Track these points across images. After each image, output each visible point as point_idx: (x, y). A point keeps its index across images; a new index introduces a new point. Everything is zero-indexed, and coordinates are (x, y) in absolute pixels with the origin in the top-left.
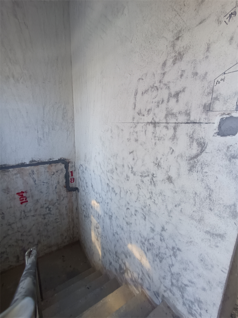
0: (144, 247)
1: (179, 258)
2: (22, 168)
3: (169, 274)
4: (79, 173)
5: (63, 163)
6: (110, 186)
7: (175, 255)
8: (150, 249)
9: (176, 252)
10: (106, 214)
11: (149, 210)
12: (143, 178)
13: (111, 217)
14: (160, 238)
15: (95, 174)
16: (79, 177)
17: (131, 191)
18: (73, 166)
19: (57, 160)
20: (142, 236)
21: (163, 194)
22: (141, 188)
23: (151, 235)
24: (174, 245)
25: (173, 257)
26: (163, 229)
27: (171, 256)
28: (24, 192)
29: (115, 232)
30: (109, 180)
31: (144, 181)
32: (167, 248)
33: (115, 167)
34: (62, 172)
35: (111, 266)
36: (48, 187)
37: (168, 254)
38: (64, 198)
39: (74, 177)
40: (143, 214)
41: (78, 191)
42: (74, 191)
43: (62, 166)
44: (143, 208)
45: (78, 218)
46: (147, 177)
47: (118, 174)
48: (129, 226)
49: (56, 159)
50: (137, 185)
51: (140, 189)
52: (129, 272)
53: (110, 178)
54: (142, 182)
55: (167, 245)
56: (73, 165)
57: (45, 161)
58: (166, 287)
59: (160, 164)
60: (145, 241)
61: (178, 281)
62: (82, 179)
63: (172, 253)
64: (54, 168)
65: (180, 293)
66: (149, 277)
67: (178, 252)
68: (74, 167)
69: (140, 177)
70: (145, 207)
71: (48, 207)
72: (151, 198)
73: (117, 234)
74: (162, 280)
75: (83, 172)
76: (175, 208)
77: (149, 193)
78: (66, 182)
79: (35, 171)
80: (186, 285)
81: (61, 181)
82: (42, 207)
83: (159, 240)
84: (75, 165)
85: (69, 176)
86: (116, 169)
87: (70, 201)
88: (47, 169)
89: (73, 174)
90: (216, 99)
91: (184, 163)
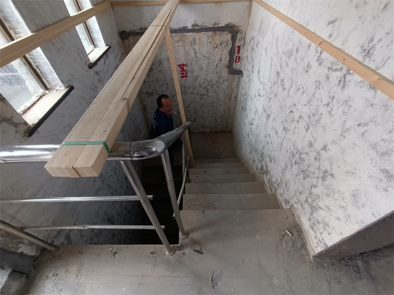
0: (293, 159)
1: (327, 183)
2: (184, 33)
3: (308, 192)
4: (247, 51)
5: (230, 32)
6: (280, 76)
7: (324, 179)
8: (298, 163)
9: (327, 176)
10: (265, 111)
11: (318, 121)
12: (331, 72)
13: (268, 116)
14: (316, 156)
15: (266, 54)
16: (247, 56)
17: (305, 89)
18: (242, 38)
19: (223, 27)
20: (295, 147)
21: (349, 104)
22: (320, 87)
23: (307, 150)
24: (329, 169)
25: (320, 180)
26: (325, 148)
27: (318, 178)
28: (184, 65)
29: (267, 133)
30: (281, 66)
31: (330, 78)
32: (319, 169)
33: (297, 46)
34: (227, 45)
35: (253, 164)
36: (209, 64)
37: (316, 175)
38: (224, 81)
39: (240, 55)
40: (307, 123)
41: (242, 76)
42: (237, 75)
43: (227, 36)
44: (311, 115)
45: (235, 108)
46: (338, 71)
47: (296, 59)
48: (285, 132)
49: (223, 24)
50: (317, 81)
51: (319, 89)
52: (268, 174)
53: (284, 64)
54: (326, 79)
55: (320, 166)
56: (243, 36)
57: (209, 26)
58: (298, 200)
59: (372, 51)
60: (297, 153)
61: (313, 201)
62: (250, 59)
63: (322, 175)
65: (311, 211)
66: (286, 186)
67: (329, 177)
68: (243, 40)
69: (327, 70)
70: (314, 116)
71: (206, 87)
72: (328, 105)
73: (269, 137)
74: (298, 194)
75: (253, 49)
76: (357, 128)
77: (328, 97)
78: (229, 61)
79: (197, 39)
80: (320, 208)
81: (223, 58)
82: (200, 86)
83: (313, 158)
84: (245, 37)
86: (297, 50)
87: (230, 87)
88: (210, 39)
89: (241, 51)
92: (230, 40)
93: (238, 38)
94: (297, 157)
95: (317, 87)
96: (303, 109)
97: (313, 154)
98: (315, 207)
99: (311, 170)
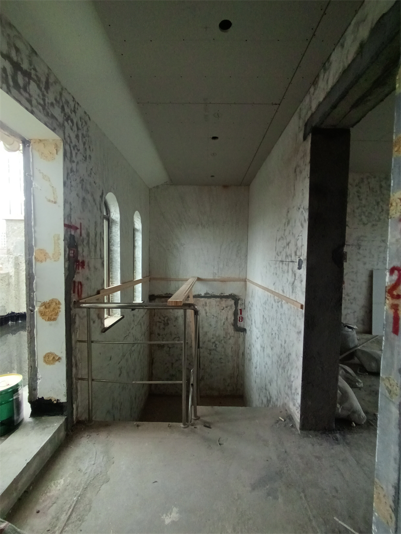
0: (278, 365)
2: (198, 299)
4: (247, 312)
5: (233, 299)
6: (264, 317)
7: (289, 360)
10: (261, 347)
11: (280, 330)
15: (257, 309)
17: (273, 317)
20: (277, 355)
21: (285, 313)
23: (281, 351)
24: (288, 352)
25: (288, 363)
29: (265, 363)
31: (278, 306)
32: (286, 357)
33: (267, 298)
34: (231, 308)
36: (217, 322)
38: (230, 337)
39: (242, 315)
40: (278, 334)
41: (246, 333)
42: (241, 332)
43: (231, 302)
47: (268, 304)
48: (272, 351)
49: (227, 294)
50: (276, 310)
53: (264, 310)
55: (286, 354)
56: (243, 302)
57: (217, 295)
60: (278, 359)
62: (249, 316)
64: (224, 303)
67: (290, 357)
68: (243, 305)
69: (277, 303)
71: (214, 342)
72: (281, 319)
75: (250, 309)
77: (280, 315)
78: (234, 320)
79: (208, 303)
81: (229, 317)
82: (209, 341)
85: (238, 314)
86: (267, 300)
87: (236, 342)
88: (218, 303)
89: (242, 313)
90: (297, 249)
91: (291, 288)
92: (234, 305)
93: (239, 303)
94: (279, 361)
95: (277, 313)
96: (275, 328)
97: (283, 350)
98: (291, 386)
99: (285, 362)
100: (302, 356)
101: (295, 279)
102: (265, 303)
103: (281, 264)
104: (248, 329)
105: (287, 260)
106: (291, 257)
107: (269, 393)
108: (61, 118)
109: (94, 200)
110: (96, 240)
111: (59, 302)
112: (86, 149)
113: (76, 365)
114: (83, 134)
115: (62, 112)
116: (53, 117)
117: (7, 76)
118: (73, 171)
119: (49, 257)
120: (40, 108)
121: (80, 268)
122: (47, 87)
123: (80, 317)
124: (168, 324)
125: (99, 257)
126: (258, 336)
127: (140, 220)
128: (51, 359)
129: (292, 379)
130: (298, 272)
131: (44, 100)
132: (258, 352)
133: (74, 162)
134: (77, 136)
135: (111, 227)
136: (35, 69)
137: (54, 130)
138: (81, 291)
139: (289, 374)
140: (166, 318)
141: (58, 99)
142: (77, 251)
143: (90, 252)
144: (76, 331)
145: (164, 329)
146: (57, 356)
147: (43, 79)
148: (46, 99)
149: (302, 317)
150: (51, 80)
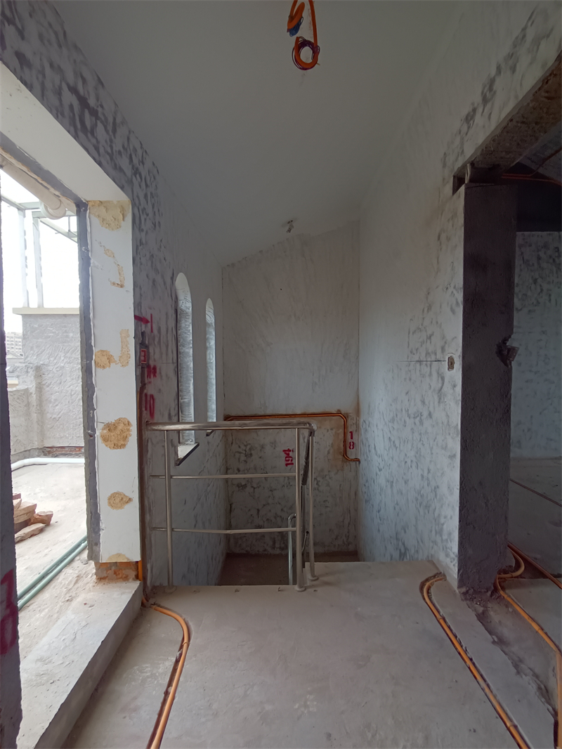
2: (291, 418)
4: (361, 434)
5: (341, 418)
6: (391, 440)
15: (378, 429)
16: (361, 440)
17: (408, 439)
18: (353, 424)
28: (290, 451)
30: (390, 432)
33: (395, 413)
39: (354, 440)
40: (416, 462)
41: (359, 464)
42: (353, 463)
47: (398, 422)
49: (333, 410)
50: (411, 429)
53: (391, 429)
54: (414, 425)
58: (432, 542)
59: (424, 401)
60: (418, 495)
61: (438, 524)
62: (365, 442)
63: (434, 494)
64: (328, 423)
65: (440, 538)
67: (437, 490)
69: (413, 419)
70: (417, 454)
72: (420, 440)
73: (397, 505)
84: (356, 422)
85: (347, 438)
89: (354, 437)
90: (446, 343)
91: (436, 397)
92: (342, 425)
93: (349, 423)
94: (419, 498)
95: (413, 433)
96: (412, 454)
97: (426, 482)
98: (441, 530)
99: (429, 498)
100: (459, 487)
101: (443, 383)
102: (393, 420)
103: (418, 365)
104: (362, 459)
105: (429, 359)
106: (436, 354)
107: (404, 544)
108: (129, 172)
109: (165, 283)
110: (167, 338)
111: (128, 422)
112: (155, 213)
113: (150, 509)
114: (151, 193)
115: (130, 164)
116: (121, 170)
117: (74, 115)
118: (143, 244)
119: (115, 361)
120: (108, 157)
121: (152, 376)
122: (114, 131)
123: (152, 443)
124: (251, 454)
125: (171, 362)
126: (381, 466)
127: (212, 311)
128: (118, 500)
129: (442, 520)
130: (448, 374)
131: (111, 147)
132: (381, 489)
133: (142, 230)
134: (146, 196)
135: (180, 321)
136: (102, 106)
137: (122, 188)
138: (154, 408)
139: (436, 515)
140: (248, 447)
141: (126, 146)
142: (149, 352)
143: (161, 354)
144: (148, 463)
145: (246, 461)
146: (127, 497)
147: (111, 120)
148: (114, 145)
149: (457, 435)
150: (118, 120)
